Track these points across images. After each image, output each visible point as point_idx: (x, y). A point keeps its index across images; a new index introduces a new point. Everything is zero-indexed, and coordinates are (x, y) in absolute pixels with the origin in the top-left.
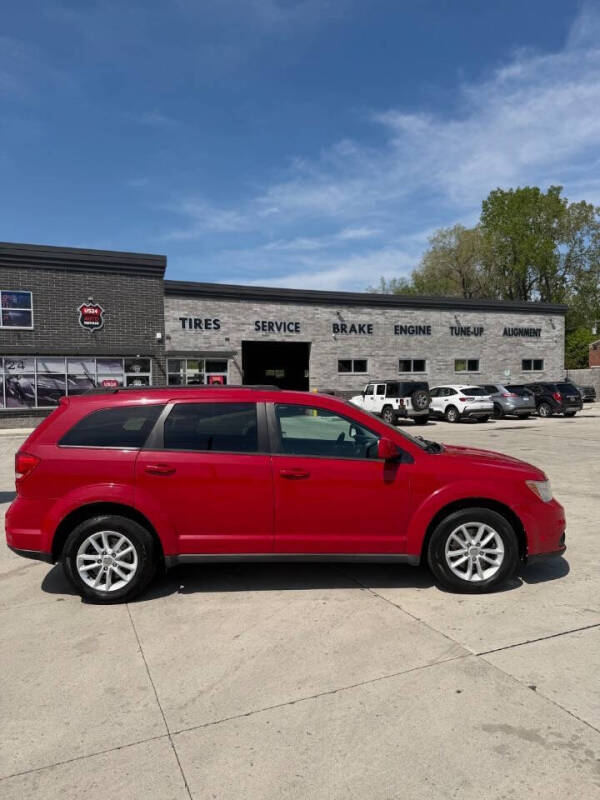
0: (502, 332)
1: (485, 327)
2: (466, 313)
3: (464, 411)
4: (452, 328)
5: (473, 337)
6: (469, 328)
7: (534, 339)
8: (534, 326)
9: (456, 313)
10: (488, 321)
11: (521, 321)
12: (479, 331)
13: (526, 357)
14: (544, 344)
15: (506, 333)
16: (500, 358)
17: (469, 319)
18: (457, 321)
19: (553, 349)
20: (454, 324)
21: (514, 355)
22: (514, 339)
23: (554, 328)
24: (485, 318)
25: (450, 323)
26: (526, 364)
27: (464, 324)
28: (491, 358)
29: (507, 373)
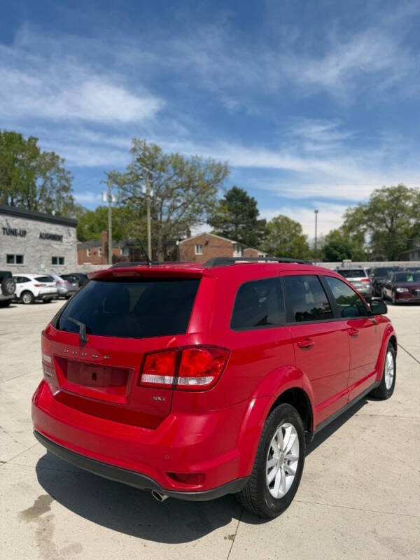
0: (38, 236)
1: (27, 231)
2: (14, 218)
3: (39, 295)
4: (4, 229)
5: (19, 238)
6: (16, 230)
7: (59, 243)
8: (59, 233)
9: (8, 218)
10: (29, 226)
11: (51, 229)
12: (23, 233)
13: (54, 255)
14: (65, 247)
15: (42, 236)
16: (38, 255)
17: (16, 223)
18: (8, 224)
19: (70, 250)
20: (6, 226)
21: (47, 254)
22: (46, 242)
23: (70, 235)
24: (27, 224)
25: (2, 224)
26: (54, 260)
27: (13, 227)
28: (32, 254)
29: (43, 266)
